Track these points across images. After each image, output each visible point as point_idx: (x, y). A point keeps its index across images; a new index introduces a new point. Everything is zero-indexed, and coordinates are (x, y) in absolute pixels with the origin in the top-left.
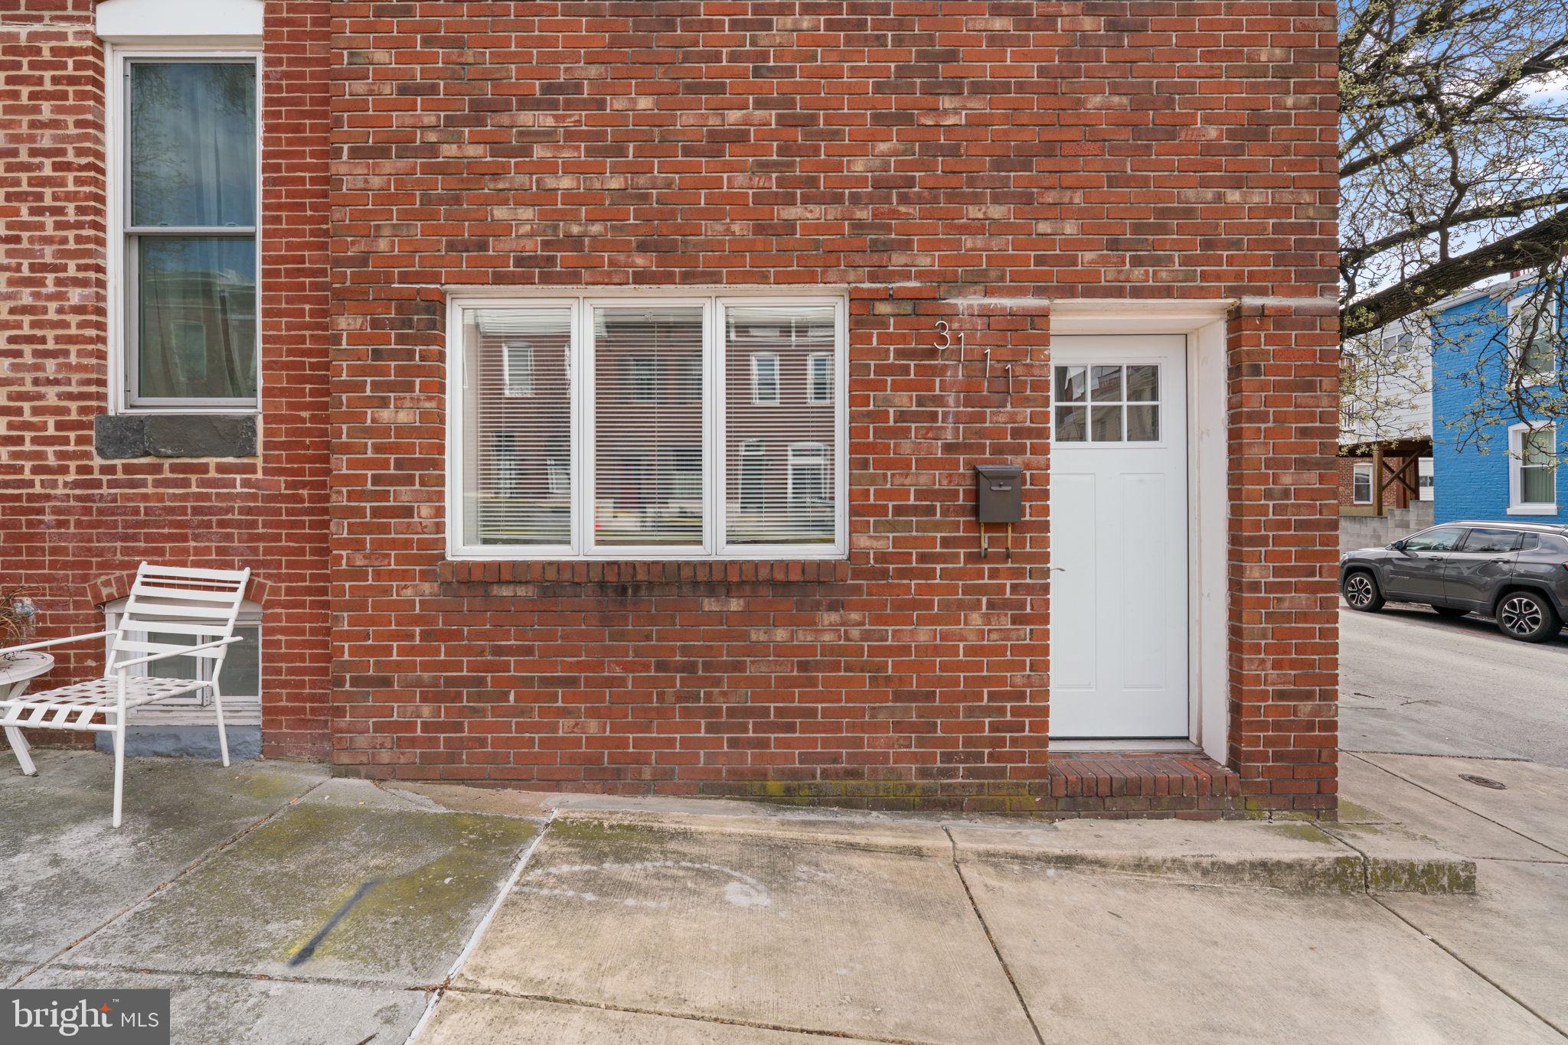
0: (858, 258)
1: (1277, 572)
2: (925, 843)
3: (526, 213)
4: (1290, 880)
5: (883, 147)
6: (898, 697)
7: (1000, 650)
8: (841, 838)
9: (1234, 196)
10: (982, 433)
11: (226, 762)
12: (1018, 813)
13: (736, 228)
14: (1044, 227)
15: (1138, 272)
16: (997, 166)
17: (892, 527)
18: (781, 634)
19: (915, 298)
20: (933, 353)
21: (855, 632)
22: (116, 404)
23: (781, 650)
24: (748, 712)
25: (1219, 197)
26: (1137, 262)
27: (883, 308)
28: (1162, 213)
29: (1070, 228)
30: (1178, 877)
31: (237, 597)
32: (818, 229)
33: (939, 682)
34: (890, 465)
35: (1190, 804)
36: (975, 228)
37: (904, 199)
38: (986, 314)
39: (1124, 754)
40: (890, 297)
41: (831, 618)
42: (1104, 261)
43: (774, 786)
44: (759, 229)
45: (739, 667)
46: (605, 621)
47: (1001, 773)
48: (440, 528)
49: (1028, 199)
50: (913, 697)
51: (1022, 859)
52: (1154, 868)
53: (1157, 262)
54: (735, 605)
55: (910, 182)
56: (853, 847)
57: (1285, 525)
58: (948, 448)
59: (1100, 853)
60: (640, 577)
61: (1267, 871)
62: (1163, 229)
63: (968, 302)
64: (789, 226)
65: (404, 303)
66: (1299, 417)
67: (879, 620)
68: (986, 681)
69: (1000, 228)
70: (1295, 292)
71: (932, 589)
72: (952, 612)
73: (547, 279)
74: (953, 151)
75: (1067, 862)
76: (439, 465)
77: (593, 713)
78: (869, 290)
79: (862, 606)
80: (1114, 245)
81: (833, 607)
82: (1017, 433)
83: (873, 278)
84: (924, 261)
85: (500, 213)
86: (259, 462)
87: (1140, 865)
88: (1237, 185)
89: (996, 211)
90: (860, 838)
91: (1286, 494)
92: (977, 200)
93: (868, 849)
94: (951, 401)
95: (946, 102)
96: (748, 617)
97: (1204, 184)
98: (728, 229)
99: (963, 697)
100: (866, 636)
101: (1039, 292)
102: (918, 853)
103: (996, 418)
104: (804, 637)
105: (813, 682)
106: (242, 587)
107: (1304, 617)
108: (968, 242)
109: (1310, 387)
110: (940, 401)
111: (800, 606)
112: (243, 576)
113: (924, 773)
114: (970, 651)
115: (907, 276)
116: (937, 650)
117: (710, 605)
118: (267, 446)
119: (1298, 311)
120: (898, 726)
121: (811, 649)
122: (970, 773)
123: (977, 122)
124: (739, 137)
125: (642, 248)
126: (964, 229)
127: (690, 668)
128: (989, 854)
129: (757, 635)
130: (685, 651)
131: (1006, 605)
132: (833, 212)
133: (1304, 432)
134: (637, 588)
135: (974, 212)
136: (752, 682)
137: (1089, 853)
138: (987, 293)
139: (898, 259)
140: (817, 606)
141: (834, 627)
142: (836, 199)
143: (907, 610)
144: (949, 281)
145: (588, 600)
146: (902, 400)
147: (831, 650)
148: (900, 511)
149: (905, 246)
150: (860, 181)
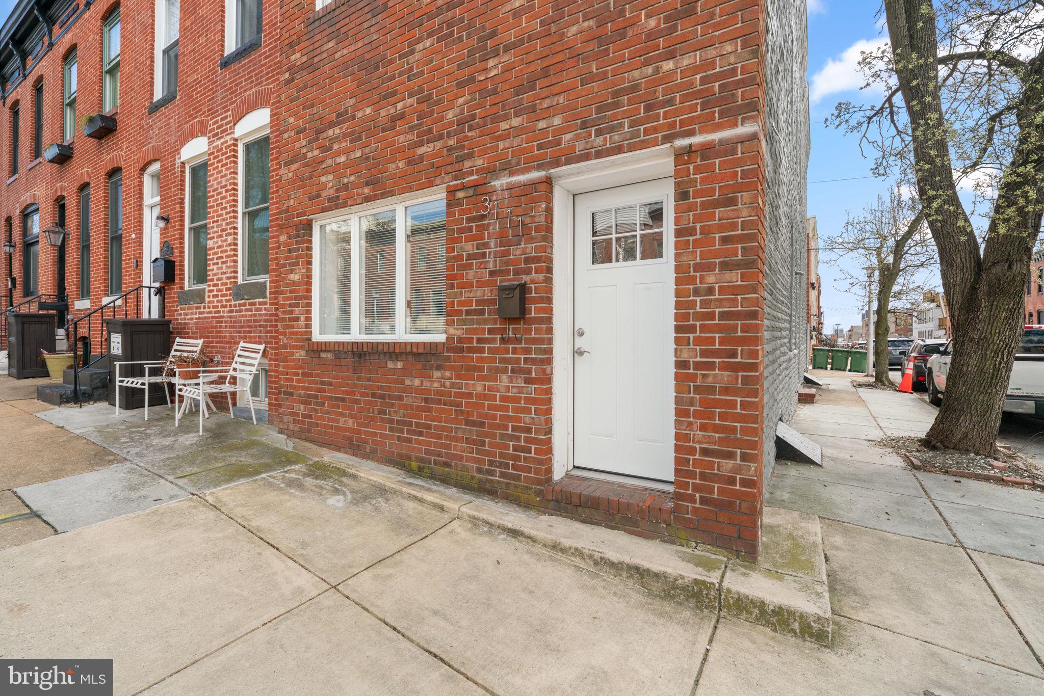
0: (449, 169)
1: (704, 353)
2: (446, 504)
3: (331, 177)
5: (461, 101)
6: (467, 423)
7: (517, 400)
8: (412, 492)
9: (668, 65)
10: (508, 263)
11: (255, 423)
12: (526, 506)
13: (400, 165)
14: (542, 124)
15: (599, 140)
16: (517, 94)
17: (464, 322)
18: (417, 382)
19: (475, 185)
20: (483, 217)
21: (448, 383)
22: (240, 281)
23: (419, 391)
24: (404, 423)
25: (657, 70)
26: (599, 133)
27: (460, 195)
28: (616, 94)
29: (557, 121)
30: (578, 561)
31: (259, 356)
32: (434, 156)
33: (486, 416)
34: (463, 286)
35: (635, 524)
36: (506, 136)
37: (471, 129)
38: (510, 188)
39: (622, 486)
40: (463, 188)
41: (437, 374)
42: (577, 138)
43: (414, 465)
44: (409, 163)
45: (401, 398)
46: (355, 371)
47: (518, 478)
48: (308, 326)
49: (533, 109)
50: (474, 423)
51: (491, 525)
52: (564, 551)
53: (612, 130)
54: (400, 365)
55: (473, 117)
56: (415, 498)
57: (711, 316)
58: (492, 273)
59: (533, 533)
60: (365, 349)
61: (639, 574)
62: (617, 105)
63: (501, 182)
64: (421, 157)
65: (296, 226)
66: (721, 228)
67: (459, 377)
68: (510, 419)
69: (519, 131)
70: (718, 127)
71: (482, 359)
72: (494, 374)
73: (338, 207)
74: (494, 92)
75: (514, 533)
76: (310, 298)
77: (351, 416)
78: (454, 185)
79: (451, 368)
80: (584, 126)
81: (439, 368)
82: (527, 260)
83: (456, 178)
84: (479, 162)
85: (323, 179)
86: (268, 300)
87: (555, 547)
88: (671, 56)
89: (516, 122)
90: (419, 495)
91: (710, 291)
92: (506, 118)
93: (421, 501)
94: (492, 245)
95: (491, 63)
96: (405, 372)
97: (647, 64)
98: (397, 166)
99: (499, 427)
100: (453, 385)
101: (539, 167)
102: (442, 509)
103: (516, 252)
104: (426, 385)
105: (429, 410)
106: (261, 351)
107: (725, 390)
108: (501, 145)
109: (732, 202)
110: (486, 246)
111: (425, 366)
112: (262, 347)
113: (479, 471)
114: (503, 398)
115: (471, 173)
116: (485, 397)
117: (390, 365)
118: (271, 293)
119: (722, 142)
120: (468, 441)
121: (429, 391)
122: (502, 475)
123: (507, 69)
124: (402, 116)
125: (367, 184)
126: (499, 138)
127: (382, 397)
128: (475, 518)
129: (408, 382)
130: (382, 388)
131: (521, 371)
132: (438, 145)
133: (725, 240)
134: (365, 355)
135: (504, 125)
136: (405, 407)
137: (527, 531)
138: (511, 174)
139: (467, 164)
140: (431, 368)
141: (439, 380)
142: (441, 137)
143: (472, 371)
144: (492, 172)
145: (349, 360)
146: (469, 247)
147: (438, 392)
148: (468, 313)
149: (470, 156)
150: (451, 123)
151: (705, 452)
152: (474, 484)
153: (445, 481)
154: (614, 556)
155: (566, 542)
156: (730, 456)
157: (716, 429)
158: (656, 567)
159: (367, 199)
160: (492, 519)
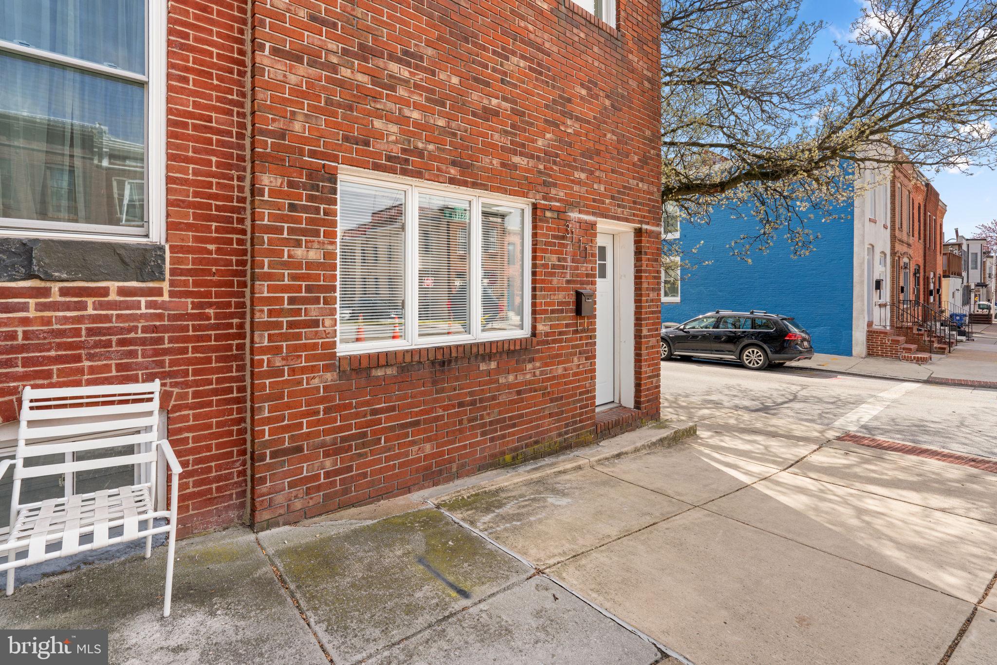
0: (539, 188)
2: (581, 462)
3: (394, 128)
4: (668, 444)
5: (548, 135)
6: (551, 401)
7: (582, 373)
8: (556, 470)
9: (640, 185)
10: (578, 275)
11: (148, 555)
12: (587, 444)
13: (495, 162)
14: (596, 186)
15: (620, 210)
16: (582, 155)
17: (550, 319)
18: (511, 378)
19: (558, 211)
20: (564, 238)
21: (538, 372)
23: (510, 386)
24: (498, 422)
25: (637, 184)
26: (619, 206)
27: (548, 214)
28: (624, 187)
29: (602, 188)
31: (155, 405)
32: (527, 170)
33: (565, 391)
34: (550, 289)
36: (576, 182)
37: (554, 163)
38: (580, 222)
40: (550, 209)
41: (529, 366)
42: (611, 204)
43: (508, 458)
44: (503, 165)
45: (494, 398)
46: (434, 383)
48: (332, 334)
49: (592, 173)
50: (557, 400)
53: (623, 207)
54: (493, 365)
55: (556, 155)
56: (560, 472)
58: (568, 282)
60: (454, 354)
62: (624, 194)
63: (574, 215)
64: (515, 167)
65: (313, 173)
66: (653, 271)
67: (546, 365)
68: (578, 387)
69: (583, 183)
70: (653, 225)
71: (562, 348)
72: (568, 358)
74: (570, 145)
76: (332, 289)
77: (428, 440)
78: (544, 204)
79: (541, 359)
80: (613, 198)
81: (532, 360)
82: (588, 276)
83: (544, 198)
84: (561, 194)
85: (378, 124)
86: (166, 286)
88: (642, 180)
89: (583, 176)
90: (561, 468)
92: (576, 168)
93: (564, 472)
94: (569, 260)
95: (568, 121)
96: (498, 371)
97: (634, 178)
98: (491, 162)
99: (571, 396)
100: (542, 373)
101: (594, 214)
102: (579, 468)
103: (582, 269)
104: (520, 378)
105: (522, 400)
106: (156, 397)
107: (655, 347)
108: (576, 188)
109: (656, 260)
110: (565, 260)
111: (517, 362)
112: (155, 386)
113: (560, 435)
114: (574, 374)
115: (556, 200)
116: (563, 376)
117: (483, 367)
118: (173, 272)
119: (654, 232)
120: (551, 415)
121: (522, 383)
122: (573, 431)
123: (577, 134)
125: (454, 163)
126: (573, 181)
127: (473, 403)
129: (502, 380)
130: (471, 394)
131: (584, 352)
132: (532, 163)
134: (450, 362)
135: (577, 174)
136: (499, 405)
138: (580, 212)
139: (553, 191)
140: (524, 361)
141: (531, 371)
142: (532, 157)
143: (555, 359)
144: (571, 205)
145: (426, 372)
146: (553, 259)
147: (530, 382)
148: (553, 312)
149: (555, 185)
150: (540, 150)
159: (452, 181)
160: (607, 455)
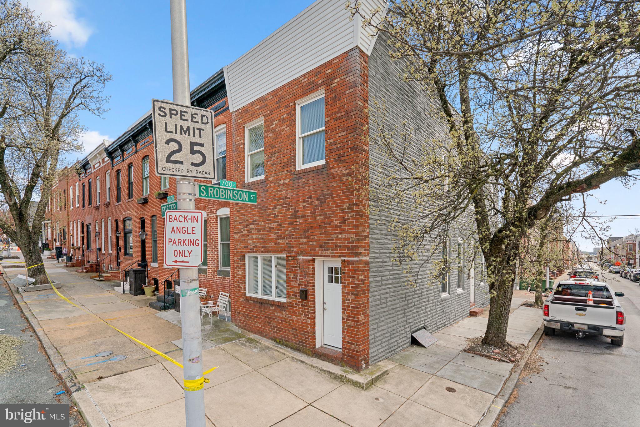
0: (287, 249)
1: (348, 316)
2: (286, 353)
3: (251, 242)
4: (333, 376)
5: (290, 229)
6: (293, 329)
7: (305, 323)
9: (340, 236)
10: (303, 282)
11: (227, 321)
12: (308, 355)
13: (273, 244)
14: (311, 243)
15: (324, 252)
16: (304, 232)
17: (291, 298)
18: (279, 314)
19: (294, 257)
20: (296, 267)
21: (287, 316)
22: (220, 268)
23: (279, 317)
24: (275, 327)
25: (337, 236)
26: (325, 250)
27: (290, 258)
28: (328, 240)
29: (314, 243)
30: (317, 370)
31: (228, 298)
32: (282, 244)
33: (298, 327)
34: (291, 286)
35: (334, 361)
36: (302, 244)
37: (292, 238)
38: (303, 260)
39: (334, 350)
40: (291, 256)
42: (319, 250)
43: (278, 340)
44: (275, 244)
45: (274, 319)
46: (260, 308)
47: (306, 346)
48: (245, 290)
49: (308, 238)
50: (294, 329)
51: (297, 359)
52: (314, 367)
53: (328, 250)
54: (273, 308)
55: (293, 235)
57: (349, 307)
58: (299, 284)
59: (307, 362)
60: (263, 301)
61: (330, 373)
62: (328, 243)
63: (300, 257)
64: (279, 243)
65: (240, 256)
66: (351, 284)
67: (290, 314)
68: (304, 329)
69: (305, 243)
70: (350, 257)
71: (296, 310)
72: (299, 315)
73: (254, 252)
74: (298, 229)
75: (302, 362)
76: (245, 281)
77: (259, 323)
78: (288, 255)
79: (288, 311)
80: (321, 247)
81: (285, 311)
82: (308, 283)
83: (289, 253)
84: (295, 250)
85: (249, 242)
86: (230, 278)
87: (312, 366)
88: (340, 233)
89: (304, 240)
90: (280, 350)
91: (349, 300)
92: (301, 238)
93: (279, 352)
94: (299, 276)
95: (298, 220)
96: (275, 311)
97: (335, 234)
99: (301, 331)
100: (289, 317)
101: (310, 256)
102: (284, 354)
103: (305, 279)
104: (281, 316)
105: (282, 324)
107: (352, 327)
108: (301, 246)
109: (353, 277)
110: (297, 276)
111: (281, 310)
112: (228, 295)
113: (296, 344)
114: (302, 323)
115: (293, 252)
116: (297, 321)
117: (271, 308)
118: (231, 276)
119: (351, 261)
120: (293, 334)
121: (282, 318)
122: (302, 345)
123: (302, 223)
124: (273, 228)
125: (263, 247)
126: (300, 244)
127: (268, 318)
128: (293, 357)
129: (276, 314)
130: (268, 315)
131: (307, 315)
132: (284, 241)
133: (352, 287)
135: (301, 240)
136: (275, 322)
137: (306, 361)
138: (303, 256)
139: (292, 249)
141: (285, 314)
142: (284, 238)
143: (294, 313)
144: (298, 254)
145: (258, 304)
146: (292, 275)
147: (285, 318)
148: (293, 295)
149: (292, 247)
150: (287, 235)
151: (348, 343)
152: (295, 347)
153: (287, 346)
154: (324, 369)
155: (314, 365)
156: (353, 344)
157: (351, 337)
158: (333, 372)
159: (262, 252)
160: (297, 358)
